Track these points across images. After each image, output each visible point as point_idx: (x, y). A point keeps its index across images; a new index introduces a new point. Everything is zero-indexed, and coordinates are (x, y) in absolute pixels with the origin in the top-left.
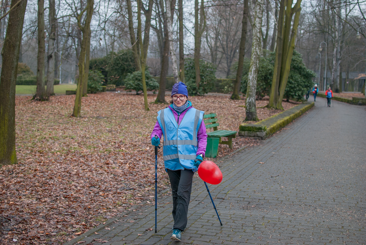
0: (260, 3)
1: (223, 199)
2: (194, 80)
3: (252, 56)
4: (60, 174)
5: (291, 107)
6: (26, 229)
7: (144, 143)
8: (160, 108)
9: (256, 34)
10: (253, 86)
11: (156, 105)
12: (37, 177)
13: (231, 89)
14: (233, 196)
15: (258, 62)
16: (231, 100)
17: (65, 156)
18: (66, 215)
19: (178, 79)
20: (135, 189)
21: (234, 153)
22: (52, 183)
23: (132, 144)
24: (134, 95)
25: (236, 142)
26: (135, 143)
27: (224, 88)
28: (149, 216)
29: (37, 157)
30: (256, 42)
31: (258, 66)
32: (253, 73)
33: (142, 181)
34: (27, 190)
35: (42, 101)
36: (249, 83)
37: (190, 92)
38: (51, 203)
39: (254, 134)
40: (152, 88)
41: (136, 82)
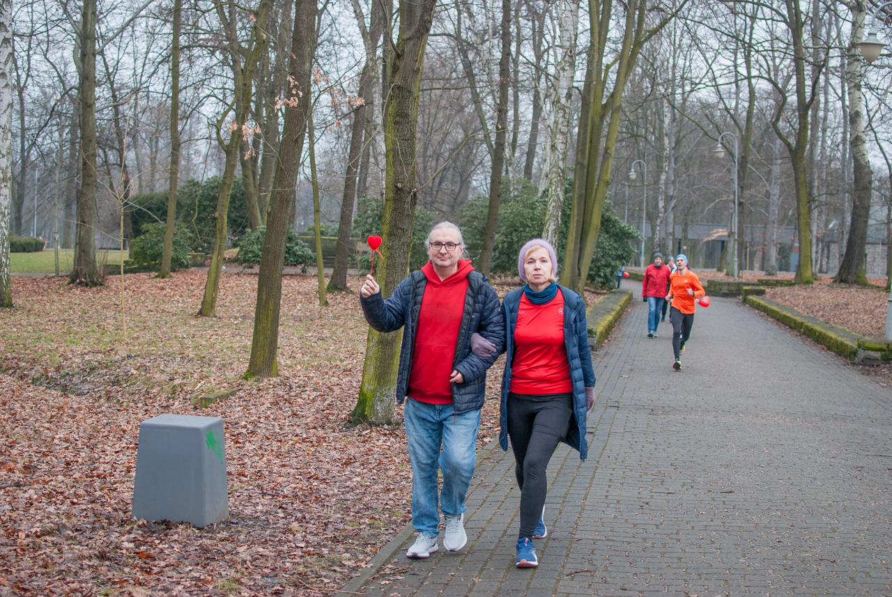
0: (564, 106)
8: (342, 302)
11: (331, 295)
15: (560, 213)
31: (560, 222)
32: (552, 234)
35: (92, 287)
40: (300, 260)
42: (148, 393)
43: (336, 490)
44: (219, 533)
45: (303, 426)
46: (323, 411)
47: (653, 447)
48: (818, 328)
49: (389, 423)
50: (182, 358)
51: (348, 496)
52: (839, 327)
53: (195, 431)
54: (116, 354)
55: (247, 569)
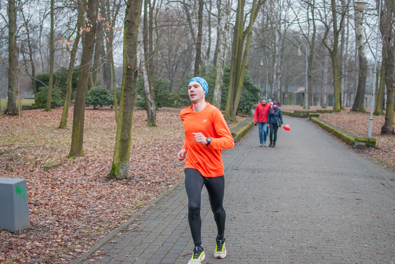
0: (223, 32)
3: (217, 76)
5: (242, 120)
9: (220, 58)
10: (218, 101)
13: (180, 103)
15: (222, 81)
19: (149, 95)
24: (91, 109)
27: (174, 103)
31: (222, 85)
32: (218, 90)
35: (14, 116)
36: (215, 99)
40: (110, 103)
41: (95, 97)
42: (25, 164)
43: (88, 212)
44: (21, 235)
45: (87, 180)
46: (99, 172)
47: (247, 189)
48: (339, 132)
49: (126, 178)
50: (43, 148)
51: (93, 215)
52: (349, 131)
53: (10, 186)
54: (14, 147)
55: (25, 254)
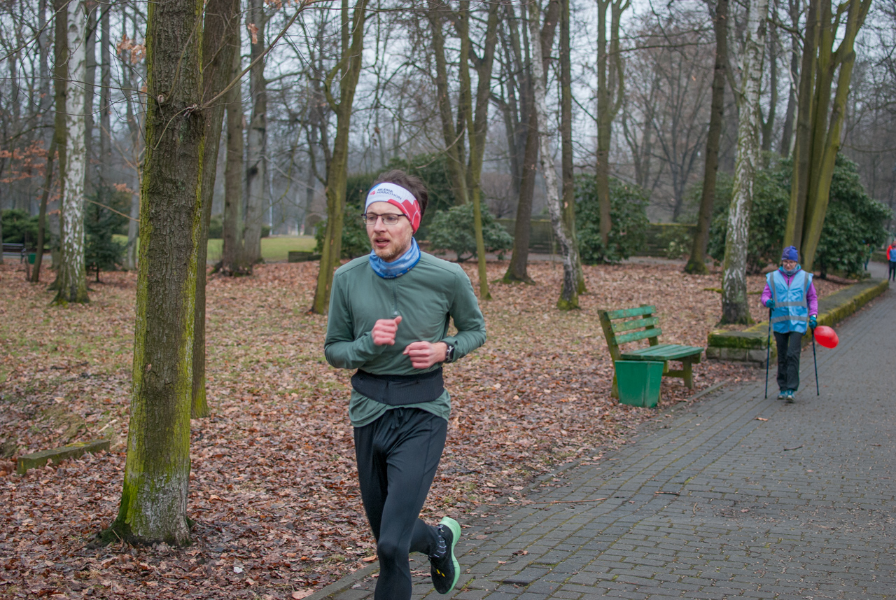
0: (755, 43)
1: (678, 495)
2: (595, 227)
3: (738, 170)
4: (307, 439)
5: (830, 293)
6: (256, 550)
7: (487, 374)
8: (516, 294)
9: (747, 117)
10: (739, 241)
11: (505, 287)
12: (257, 446)
13: (684, 248)
14: (699, 488)
15: (751, 183)
16: (686, 274)
17: (309, 402)
18: (337, 522)
19: (559, 225)
20: (479, 473)
21: (698, 396)
22: (294, 457)
23: (460, 376)
25: (702, 372)
26: (467, 375)
27: (667, 247)
28: (517, 526)
29: (246, 403)
30: (746, 137)
31: (752, 194)
32: (741, 211)
33: (494, 456)
34: (241, 472)
35: (235, 277)
36: (730, 234)
37: (587, 257)
38: (301, 499)
39: (743, 354)
40: (495, 246)
41: (457, 232)
